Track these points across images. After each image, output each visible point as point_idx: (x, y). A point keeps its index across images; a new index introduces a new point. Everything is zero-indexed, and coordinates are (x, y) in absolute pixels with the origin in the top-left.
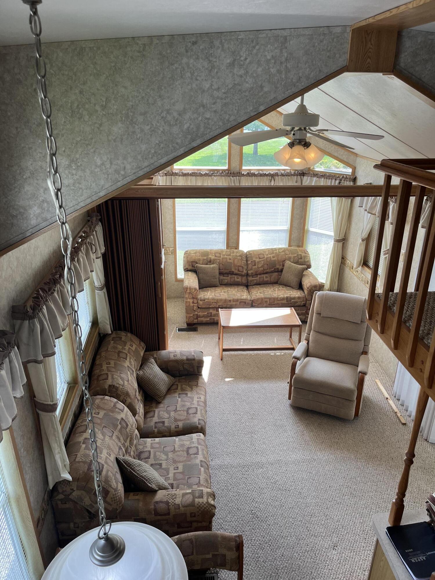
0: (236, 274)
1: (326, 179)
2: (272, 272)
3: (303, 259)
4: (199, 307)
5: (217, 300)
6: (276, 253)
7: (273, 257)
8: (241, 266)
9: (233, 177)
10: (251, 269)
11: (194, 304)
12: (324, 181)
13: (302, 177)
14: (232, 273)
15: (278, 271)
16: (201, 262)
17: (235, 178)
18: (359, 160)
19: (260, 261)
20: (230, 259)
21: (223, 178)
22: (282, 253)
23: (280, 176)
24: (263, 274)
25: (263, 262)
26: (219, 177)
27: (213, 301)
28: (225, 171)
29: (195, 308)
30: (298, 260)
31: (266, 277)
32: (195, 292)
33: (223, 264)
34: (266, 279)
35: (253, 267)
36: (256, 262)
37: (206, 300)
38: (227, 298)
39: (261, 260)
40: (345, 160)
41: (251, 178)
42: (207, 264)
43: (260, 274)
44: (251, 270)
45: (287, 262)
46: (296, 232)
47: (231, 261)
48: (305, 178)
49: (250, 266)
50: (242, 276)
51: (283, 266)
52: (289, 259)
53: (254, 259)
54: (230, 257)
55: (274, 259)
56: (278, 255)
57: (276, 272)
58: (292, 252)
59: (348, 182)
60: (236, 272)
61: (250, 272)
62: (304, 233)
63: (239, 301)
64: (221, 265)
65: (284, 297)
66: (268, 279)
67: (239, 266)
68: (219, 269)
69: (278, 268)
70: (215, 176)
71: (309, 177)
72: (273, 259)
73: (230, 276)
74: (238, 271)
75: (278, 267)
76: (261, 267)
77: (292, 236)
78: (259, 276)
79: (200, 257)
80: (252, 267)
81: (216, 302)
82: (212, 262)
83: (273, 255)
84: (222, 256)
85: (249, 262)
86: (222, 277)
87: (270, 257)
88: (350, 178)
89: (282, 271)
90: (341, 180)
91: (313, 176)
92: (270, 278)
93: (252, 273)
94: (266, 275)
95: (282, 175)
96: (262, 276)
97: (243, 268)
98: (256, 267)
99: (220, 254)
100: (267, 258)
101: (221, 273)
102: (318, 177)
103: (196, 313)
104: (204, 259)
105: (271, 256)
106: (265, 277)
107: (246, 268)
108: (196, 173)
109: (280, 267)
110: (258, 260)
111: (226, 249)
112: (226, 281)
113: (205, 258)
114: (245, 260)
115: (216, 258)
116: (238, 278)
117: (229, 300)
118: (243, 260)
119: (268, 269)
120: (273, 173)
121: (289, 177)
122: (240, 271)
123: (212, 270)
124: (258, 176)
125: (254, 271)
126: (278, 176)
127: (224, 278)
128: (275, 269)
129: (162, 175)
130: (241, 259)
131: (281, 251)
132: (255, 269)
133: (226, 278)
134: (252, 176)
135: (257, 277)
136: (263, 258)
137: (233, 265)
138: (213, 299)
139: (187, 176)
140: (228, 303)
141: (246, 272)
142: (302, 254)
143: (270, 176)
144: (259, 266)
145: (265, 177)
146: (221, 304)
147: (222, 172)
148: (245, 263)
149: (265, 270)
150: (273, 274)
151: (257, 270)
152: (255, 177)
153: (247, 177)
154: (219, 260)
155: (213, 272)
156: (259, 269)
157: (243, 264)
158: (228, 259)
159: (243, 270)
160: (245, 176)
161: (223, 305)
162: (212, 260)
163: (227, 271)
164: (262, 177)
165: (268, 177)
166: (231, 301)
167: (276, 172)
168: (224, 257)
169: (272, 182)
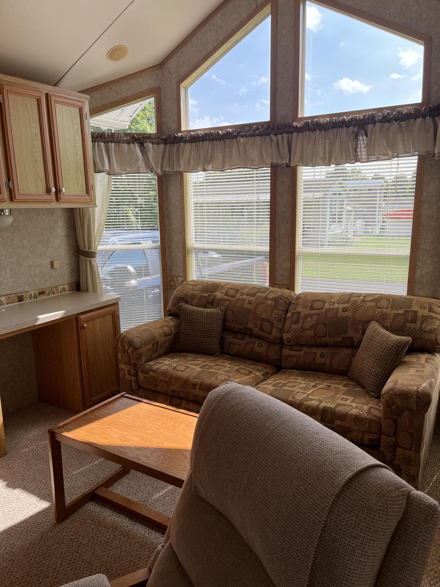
0: (258, 337)
2: (336, 345)
3: (418, 322)
4: (140, 386)
5: (171, 377)
7: (345, 310)
8: (267, 320)
9: (276, 135)
10: (289, 331)
11: (131, 377)
14: (247, 333)
16: (195, 301)
17: (279, 136)
19: (312, 315)
20: (250, 303)
21: (258, 139)
23: (380, 121)
24: (316, 346)
25: (315, 318)
26: (250, 140)
27: (162, 378)
29: (133, 384)
30: (404, 324)
31: (322, 356)
33: (233, 312)
34: (319, 360)
35: (293, 326)
36: (302, 315)
37: (151, 373)
38: (191, 378)
39: (313, 312)
42: (205, 307)
43: (311, 346)
44: (287, 332)
47: (250, 306)
49: (288, 322)
50: (272, 343)
52: (382, 320)
53: (299, 309)
54: (252, 299)
55: (346, 314)
56: (356, 307)
57: (346, 347)
60: (257, 331)
61: (286, 336)
64: (229, 313)
66: (326, 360)
67: (263, 319)
68: (224, 320)
69: (351, 338)
70: (242, 136)
72: (341, 314)
73: (247, 339)
74: (261, 329)
75: (350, 333)
76: (311, 328)
78: (305, 349)
80: (290, 326)
81: (166, 382)
82: (215, 304)
83: (346, 305)
84: (238, 296)
85: (289, 315)
86: (230, 338)
87: (338, 309)
89: (357, 345)
92: (332, 359)
93: (289, 340)
94: (323, 350)
96: (314, 350)
97: (272, 324)
98: (299, 326)
99: (237, 291)
100: (328, 310)
101: (226, 329)
104: (202, 297)
105: (341, 306)
106: (318, 355)
107: (280, 326)
108: (211, 134)
109: (356, 337)
110: (307, 311)
112: (237, 347)
113: (206, 295)
114: (282, 309)
115: (226, 297)
116: (261, 347)
117: (193, 384)
118: (277, 309)
119: (326, 336)
120: (362, 117)
121: (402, 123)
122: (264, 332)
123: (204, 319)
124: (328, 129)
125: (292, 335)
126: (374, 123)
127: (235, 340)
128: (343, 338)
129: (157, 140)
130: (275, 306)
131: (370, 299)
132: (296, 331)
133: (239, 341)
134: (315, 131)
135: (301, 350)
136: (319, 309)
137: (251, 316)
138: (164, 373)
139: (198, 141)
140: (189, 389)
141: (279, 334)
142: (419, 310)
143: (354, 126)
144: (304, 324)
145: (345, 128)
146: (176, 389)
147: (258, 129)
148: (281, 316)
149: (319, 337)
150: (341, 351)
151: (299, 334)
152: (320, 130)
153: (305, 133)
154: (229, 301)
155: (207, 322)
156: (304, 332)
157: (273, 318)
158: (247, 301)
159: (272, 330)
160: (301, 132)
161: (179, 390)
162: (216, 300)
163: (241, 327)
164: (336, 129)
165: (352, 128)
166: (197, 386)
167: (370, 113)
168: (241, 297)
169: (361, 138)
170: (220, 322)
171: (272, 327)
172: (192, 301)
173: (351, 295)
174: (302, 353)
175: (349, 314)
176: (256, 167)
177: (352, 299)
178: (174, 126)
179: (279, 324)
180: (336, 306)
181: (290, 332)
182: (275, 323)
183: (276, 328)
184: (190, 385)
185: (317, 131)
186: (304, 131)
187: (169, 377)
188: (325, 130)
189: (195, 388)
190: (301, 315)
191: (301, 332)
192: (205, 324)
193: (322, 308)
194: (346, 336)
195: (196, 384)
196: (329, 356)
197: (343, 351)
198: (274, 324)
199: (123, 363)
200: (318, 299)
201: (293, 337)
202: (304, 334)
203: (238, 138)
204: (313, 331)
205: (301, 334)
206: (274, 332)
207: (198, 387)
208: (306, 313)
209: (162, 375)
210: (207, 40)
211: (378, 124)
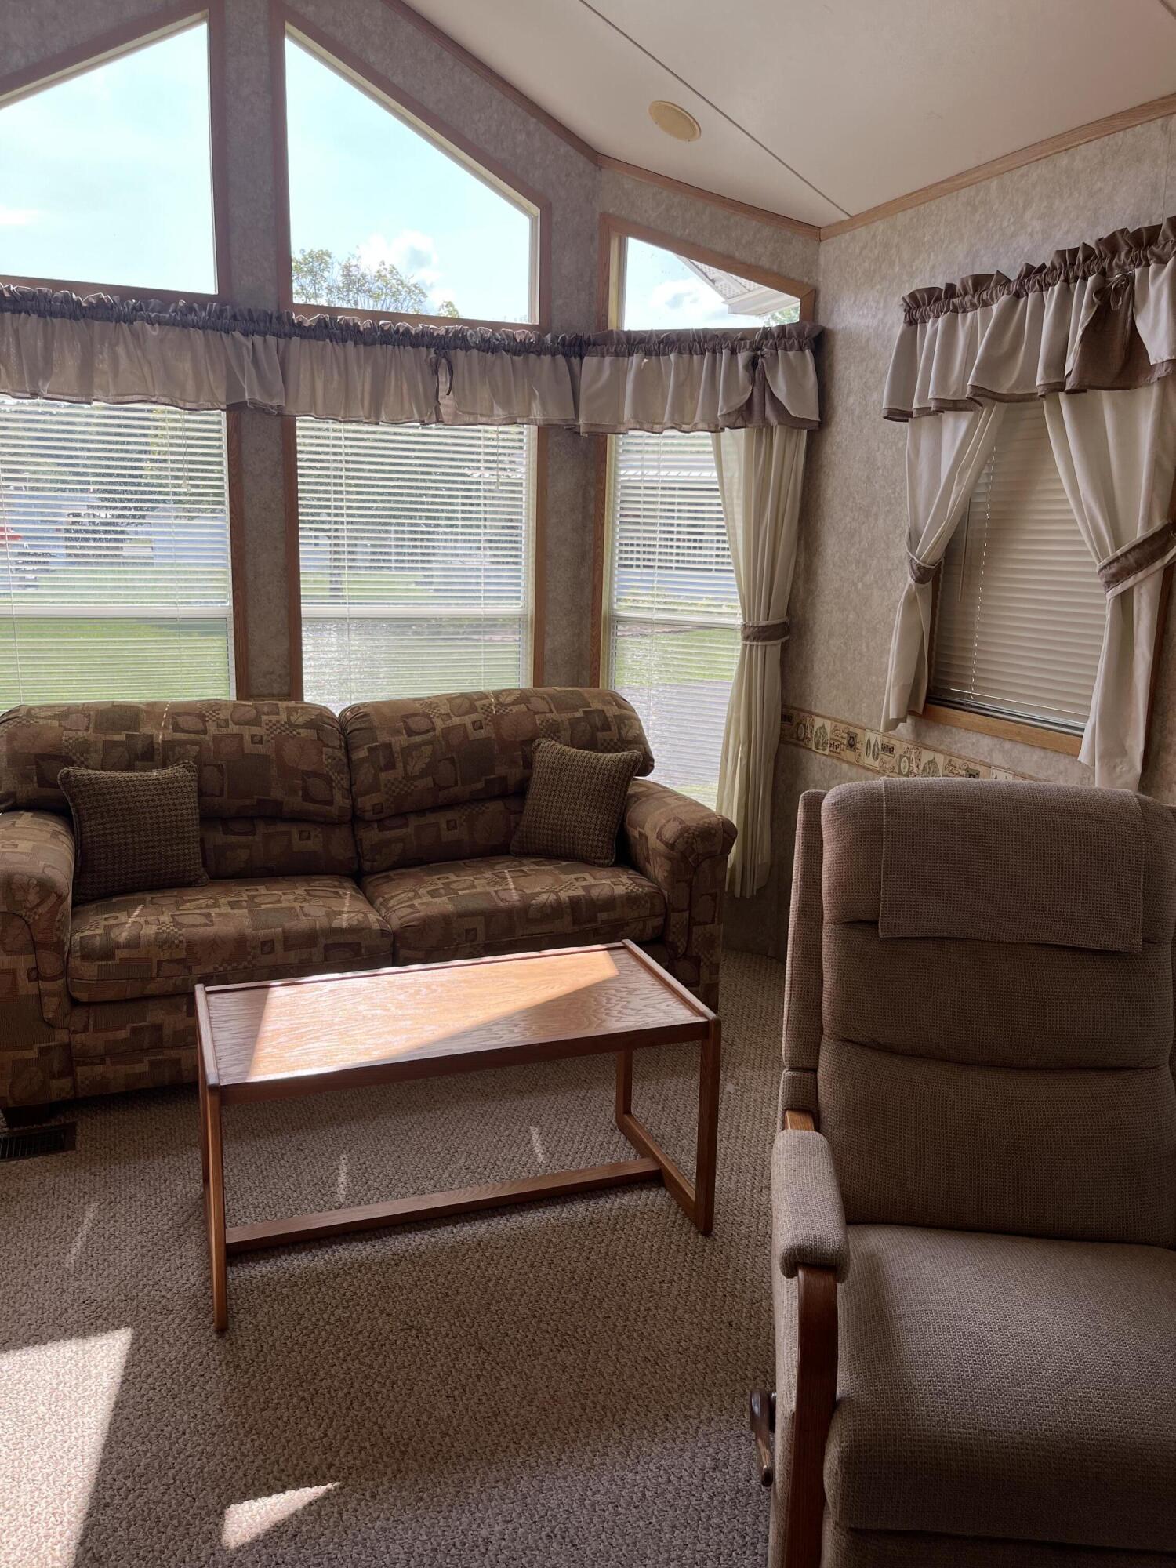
0: (296, 818)
1: (686, 356)
2: (476, 799)
3: (611, 726)
4: (75, 1003)
5: (191, 945)
6: (487, 709)
7: (477, 726)
8: (316, 774)
9: (246, 334)
10: (373, 789)
11: (45, 986)
12: (677, 363)
13: (575, 361)
14: (273, 814)
15: (503, 795)
16: (96, 757)
17: (258, 339)
18: (829, 251)
19: (417, 746)
20: (257, 740)
21: (198, 336)
22: (515, 709)
23: (479, 348)
24: (437, 808)
25: (427, 750)
26: (174, 333)
27: (166, 956)
28: (203, 307)
29: (51, 1006)
31: (451, 825)
32: (44, 909)
33: (220, 768)
34: (448, 836)
35: (383, 776)
36: (396, 748)
37: (120, 953)
38: (248, 931)
39: (417, 739)
40: (765, 262)
41: (338, 348)
42: (130, 767)
43: (421, 812)
44: (369, 792)
45: (545, 743)
46: (566, 621)
47: (262, 749)
48: (590, 362)
49: (363, 771)
50: (328, 823)
51: (529, 764)
52: (553, 731)
53: (384, 737)
54: (256, 730)
56: (497, 721)
58: (559, 703)
59: (791, 353)
60: (295, 802)
61: (367, 802)
62: (596, 625)
63: (322, 941)
64: (210, 772)
65: (559, 902)
66: (462, 834)
67: (307, 774)
68: (201, 793)
69: (504, 779)
70: (151, 321)
71: (608, 359)
72: (473, 734)
73: (262, 829)
74: (307, 796)
75: (501, 770)
76: (423, 774)
77: (548, 645)
78: (414, 821)
79: (90, 735)
80: (376, 778)
81: (178, 961)
82: (158, 758)
83: (474, 717)
84: (212, 729)
85: (360, 754)
86: (218, 837)
87: (463, 725)
88: (800, 335)
89: (521, 791)
90: (759, 348)
91: (624, 348)
92: (471, 828)
93: (378, 809)
94: (451, 815)
95: (487, 346)
96: (431, 818)
97: (329, 781)
98: (399, 771)
99: (202, 717)
100: (447, 731)
101: (210, 817)
102: (648, 353)
103: (62, 1036)
104: (111, 744)
105: (467, 720)
106: (443, 826)
107: (345, 783)
108: (46, 298)
109: (515, 774)
110: (403, 740)
111: (233, 697)
112: (243, 854)
113: (120, 737)
114: (336, 743)
115: (181, 736)
116: (309, 838)
117: (264, 943)
118: (328, 746)
119: (456, 784)
120: (442, 331)
121: (516, 358)
122: (315, 802)
123: (156, 798)
125: (387, 796)
126: (466, 348)
128: (487, 782)
130: (319, 738)
131: (509, 700)
132: (393, 784)
133: (242, 839)
134: (344, 341)
135: (407, 825)
136: (427, 731)
137: (274, 771)
138: (166, 941)
140: (254, 957)
141: (347, 801)
142: (605, 708)
143: (428, 347)
144: (409, 768)
145: (409, 348)
146: (215, 969)
147: (190, 309)
148: (340, 760)
149: (443, 788)
150: (483, 808)
151: (402, 790)
152: (356, 344)
153: (321, 343)
154: (196, 743)
155: (168, 804)
156: (412, 784)
157: (327, 766)
159: (332, 796)
160: (311, 337)
161: (225, 970)
162: (156, 746)
163: (248, 802)
164: (390, 347)
165: (424, 350)
166: (276, 944)
167: (458, 327)
168: (224, 730)
169: (443, 379)
170: (192, 802)
171: (332, 787)
172: (86, 759)
174: (410, 830)
176: (189, 405)
177: (478, 703)
179: (342, 779)
180: (456, 720)
181: (379, 791)
182: (334, 777)
183: (339, 789)
184: (254, 948)
185: (350, 344)
186: (316, 338)
187: (185, 945)
189: (272, 951)
190: (394, 750)
191: (405, 785)
192: (163, 811)
194: (492, 776)
195: (272, 941)
196: (464, 823)
197: (487, 808)
198: (332, 780)
199: (11, 953)
200: (412, 712)
201: (387, 800)
202: (412, 787)
203: (137, 324)
204: (430, 779)
205: (406, 789)
206: (339, 798)
207: (279, 947)
208: (405, 744)
209: (160, 947)
211: (475, 352)
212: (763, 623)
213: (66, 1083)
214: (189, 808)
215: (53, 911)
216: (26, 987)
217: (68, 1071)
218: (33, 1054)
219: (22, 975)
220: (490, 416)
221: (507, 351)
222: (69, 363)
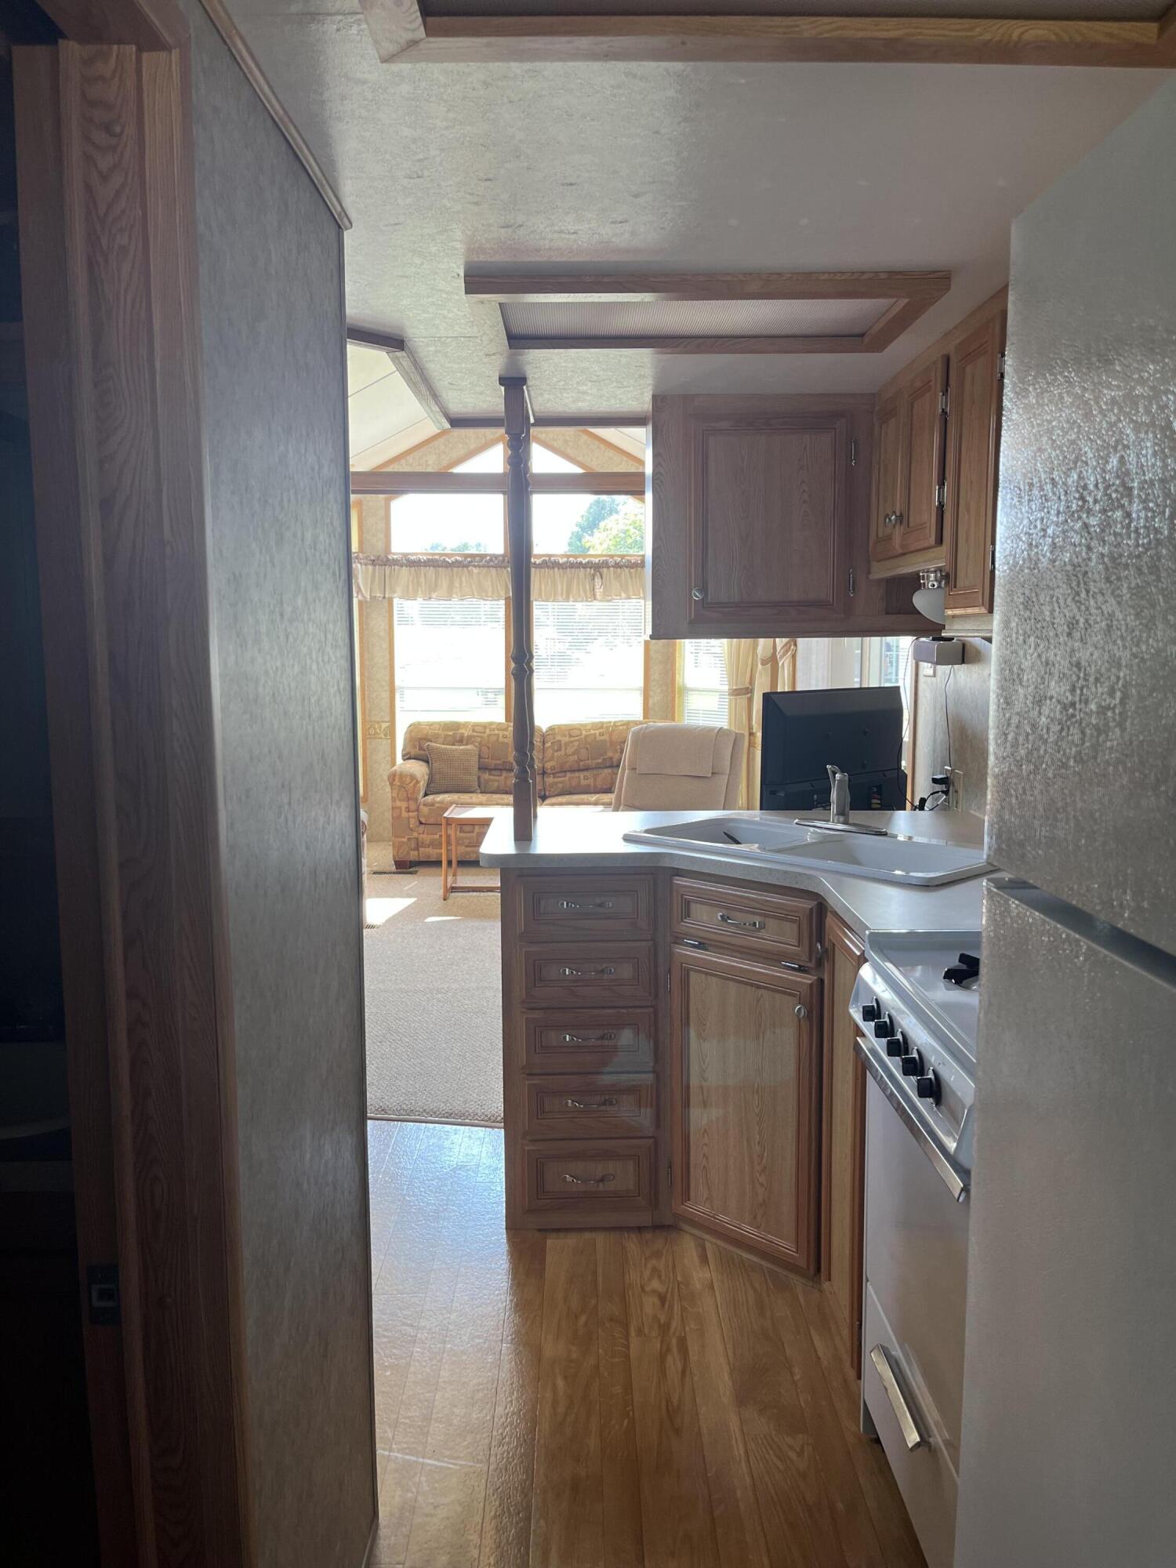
2: (598, 767)
4: (421, 823)
6: (608, 729)
7: (601, 734)
10: (552, 759)
11: (410, 814)
14: (508, 766)
15: (611, 766)
16: (441, 740)
19: (573, 741)
20: (504, 737)
21: (493, 571)
22: (621, 728)
23: (613, 567)
24: (579, 770)
25: (576, 743)
26: (484, 570)
28: (496, 559)
29: (412, 821)
31: (586, 778)
32: (412, 785)
33: (489, 748)
34: (583, 782)
35: (556, 754)
36: (563, 742)
39: (573, 739)
41: (551, 571)
42: (454, 745)
43: (574, 771)
44: (550, 761)
46: (659, 691)
47: (506, 740)
49: (549, 753)
51: (621, 752)
53: (558, 738)
54: (506, 733)
55: (603, 738)
56: (611, 733)
57: (607, 767)
61: (548, 765)
62: (673, 692)
64: (485, 749)
66: (591, 781)
68: (480, 757)
69: (611, 758)
70: (475, 566)
72: (599, 738)
75: (610, 754)
76: (573, 754)
77: (651, 702)
78: (569, 775)
79: (440, 732)
80: (553, 754)
82: (465, 742)
83: (601, 731)
84: (488, 732)
85: (548, 745)
86: (486, 776)
87: (595, 734)
89: (617, 764)
92: (595, 780)
93: (553, 768)
94: (587, 773)
95: (617, 566)
96: (577, 774)
98: (562, 752)
99: (484, 727)
100: (586, 736)
101: (481, 767)
103: (415, 834)
104: (447, 735)
105: (597, 732)
106: (582, 777)
107: (541, 757)
108: (437, 561)
109: (614, 757)
110: (567, 739)
111: (503, 721)
113: (451, 733)
114: (539, 740)
115: (476, 734)
118: (535, 741)
119: (588, 760)
120: (597, 561)
121: (632, 570)
123: (461, 756)
124: (566, 568)
125: (557, 763)
126: (608, 567)
127: (492, 777)
128: (605, 759)
129: (366, 561)
131: (620, 724)
132: (559, 757)
134: (553, 568)
135: (565, 776)
136: (577, 736)
137: (510, 750)
139: (417, 566)
143: (591, 568)
144: (567, 751)
145: (582, 569)
147: (492, 560)
148: (539, 747)
149: (582, 761)
150: (604, 772)
152: (559, 568)
153: (543, 570)
154: (481, 737)
155: (466, 760)
156: (569, 758)
158: (501, 736)
162: (464, 737)
163: (498, 762)
164: (574, 570)
165: (588, 570)
167: (605, 558)
168: (493, 733)
169: (598, 580)
170: (476, 758)
172: (437, 741)
173: (602, 723)
174: (567, 778)
175: (606, 737)
176: (490, 599)
177: (605, 726)
178: (380, 546)
179: (539, 755)
180: (592, 732)
181: (554, 760)
183: (537, 759)
185: (556, 569)
186: (542, 568)
188: (563, 568)
191: (565, 759)
192: (464, 762)
193: (581, 735)
194: (607, 757)
196: (593, 777)
199: (400, 800)
200: (573, 729)
202: (569, 760)
203: (470, 568)
204: (577, 757)
210: (427, 461)
211: (612, 569)
212: (734, 688)
213: (416, 853)
214: (474, 763)
215: (415, 785)
216: (405, 814)
217: (417, 849)
218: (405, 840)
219: (403, 809)
220: (620, 595)
221: (627, 567)
222: (444, 583)
